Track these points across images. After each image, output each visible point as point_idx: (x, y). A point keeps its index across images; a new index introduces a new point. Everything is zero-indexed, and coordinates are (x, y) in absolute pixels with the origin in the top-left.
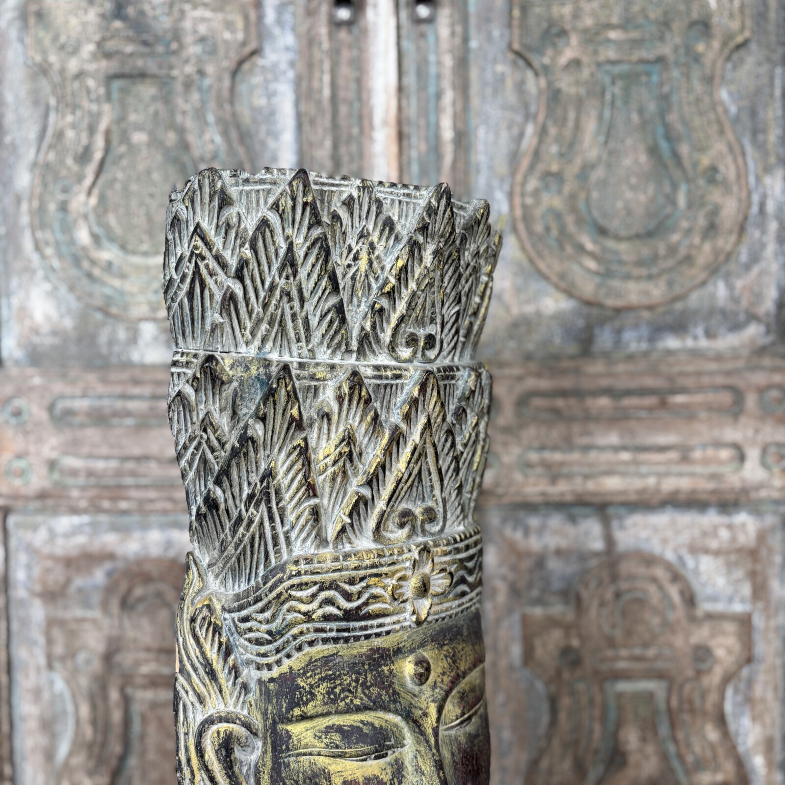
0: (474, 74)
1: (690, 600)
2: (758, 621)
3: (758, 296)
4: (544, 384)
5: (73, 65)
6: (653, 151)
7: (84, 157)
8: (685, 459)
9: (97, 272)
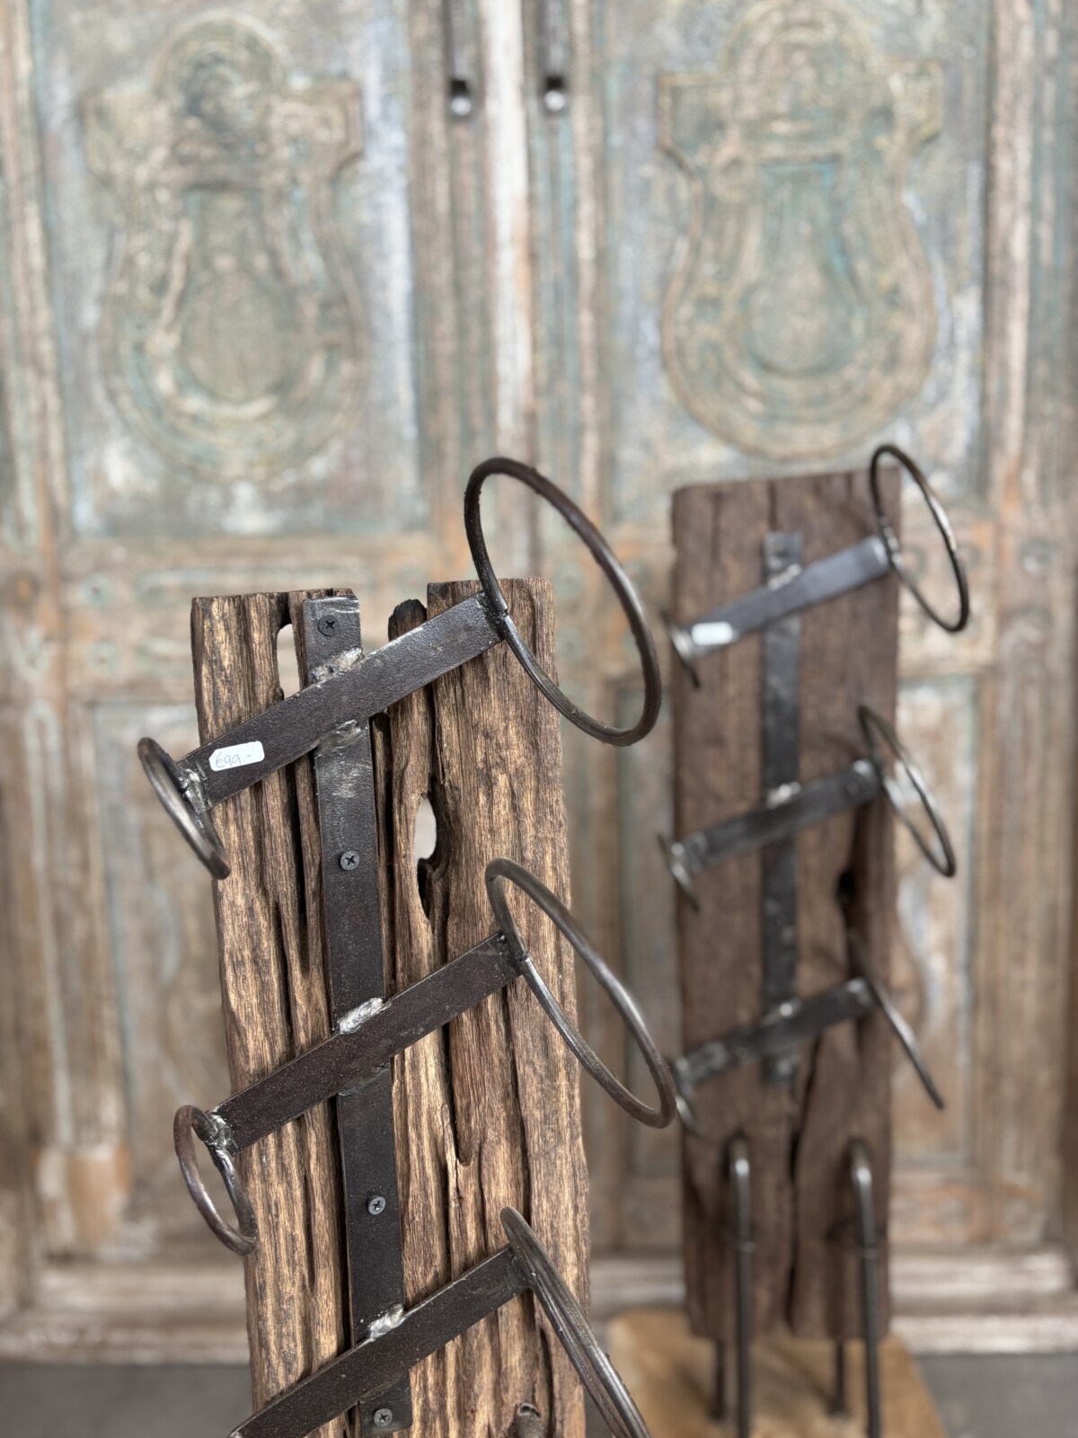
0: (616, 178)
3: (945, 441)
5: (142, 174)
7: (160, 287)
9: (182, 426)
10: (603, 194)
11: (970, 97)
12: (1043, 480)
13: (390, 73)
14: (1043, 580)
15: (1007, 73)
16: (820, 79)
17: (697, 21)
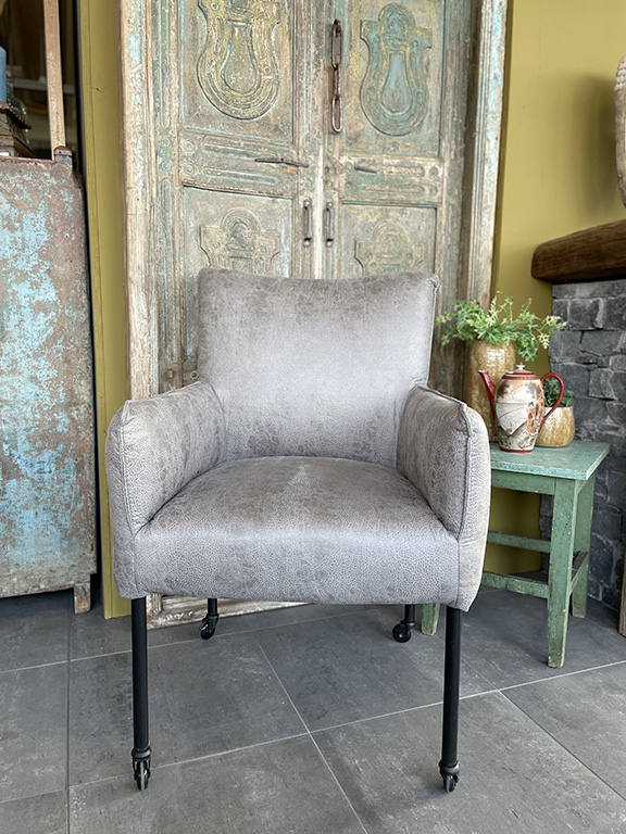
0: (343, 264)
5: (217, 252)
10: (339, 269)
11: (430, 252)
12: (445, 350)
13: (287, 232)
14: (445, 376)
15: (438, 247)
16: (395, 245)
17: (365, 226)
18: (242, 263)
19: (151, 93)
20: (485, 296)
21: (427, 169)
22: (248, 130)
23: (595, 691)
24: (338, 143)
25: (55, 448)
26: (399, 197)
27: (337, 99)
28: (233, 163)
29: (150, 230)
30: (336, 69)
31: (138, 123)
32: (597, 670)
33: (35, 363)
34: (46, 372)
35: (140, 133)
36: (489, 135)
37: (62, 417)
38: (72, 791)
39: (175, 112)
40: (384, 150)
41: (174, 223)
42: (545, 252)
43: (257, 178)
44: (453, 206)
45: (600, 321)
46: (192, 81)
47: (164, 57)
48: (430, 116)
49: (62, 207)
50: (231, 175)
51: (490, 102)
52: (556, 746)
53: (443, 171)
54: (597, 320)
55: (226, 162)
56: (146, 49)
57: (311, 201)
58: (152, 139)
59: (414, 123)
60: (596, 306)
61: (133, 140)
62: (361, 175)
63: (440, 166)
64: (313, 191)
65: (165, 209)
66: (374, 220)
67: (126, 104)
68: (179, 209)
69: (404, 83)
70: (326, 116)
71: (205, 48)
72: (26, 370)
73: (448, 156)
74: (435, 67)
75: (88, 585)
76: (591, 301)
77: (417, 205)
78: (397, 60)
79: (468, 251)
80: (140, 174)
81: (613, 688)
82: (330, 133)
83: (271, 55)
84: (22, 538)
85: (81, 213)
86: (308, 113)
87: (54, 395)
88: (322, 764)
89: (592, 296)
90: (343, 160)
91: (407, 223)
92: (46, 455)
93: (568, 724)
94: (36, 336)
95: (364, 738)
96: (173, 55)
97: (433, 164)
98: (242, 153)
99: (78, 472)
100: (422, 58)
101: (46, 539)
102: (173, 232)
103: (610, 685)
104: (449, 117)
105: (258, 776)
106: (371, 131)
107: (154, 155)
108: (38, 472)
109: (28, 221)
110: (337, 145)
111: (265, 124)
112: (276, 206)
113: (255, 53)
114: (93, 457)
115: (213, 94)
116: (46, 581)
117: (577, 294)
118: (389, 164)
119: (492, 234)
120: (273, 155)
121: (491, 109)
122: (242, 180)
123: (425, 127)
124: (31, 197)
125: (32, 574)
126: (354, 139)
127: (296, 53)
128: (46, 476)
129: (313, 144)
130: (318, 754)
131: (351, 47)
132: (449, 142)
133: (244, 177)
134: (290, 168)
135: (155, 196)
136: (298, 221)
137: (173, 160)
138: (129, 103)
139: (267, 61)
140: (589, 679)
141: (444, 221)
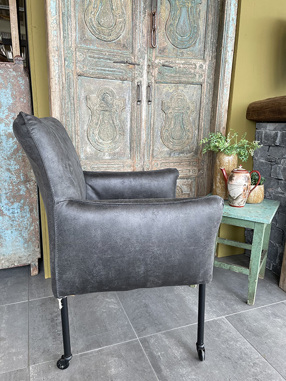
1: (182, 192)
2: (190, 194)
3: (193, 148)
4: (164, 161)
5: (95, 108)
6: (181, 127)
7: (97, 124)
8: (182, 172)
9: (99, 144)
10: (154, 115)
11: (198, 106)
13: (129, 97)
14: (203, 166)
15: (202, 104)
16: (181, 103)
17: (167, 94)
18: (107, 113)
19: (61, 30)
20: (224, 128)
21: (198, 65)
22: (110, 47)
23: (267, 317)
24: (155, 53)
25: (19, 202)
26: (184, 79)
27: (154, 31)
28: (103, 64)
29: (62, 99)
30: (154, 15)
31: (55, 46)
32: (269, 306)
33: (9, 162)
34: (14, 166)
35: (56, 50)
36: (228, 48)
37: (23, 187)
38: (31, 368)
39: (74, 38)
40: (177, 56)
41: (74, 94)
42: (253, 108)
43: (115, 71)
44: (210, 84)
45: (278, 142)
46: (82, 22)
47: (68, 10)
48: (200, 39)
49: (19, 86)
50: (101, 70)
51: (229, 32)
52: (249, 345)
53: (206, 66)
54: (277, 141)
55: (99, 63)
56: (59, 7)
57: (141, 82)
58: (62, 53)
59: (193, 42)
60: (276, 135)
61: (53, 54)
62: (166, 69)
63: (204, 64)
64: (141, 77)
65: (69, 87)
66: (172, 91)
67: (49, 36)
68: (76, 87)
69: (187, 22)
70: (149, 39)
71: (88, 5)
72: (4, 166)
73: (208, 59)
74: (203, 14)
75: (37, 263)
76: (274, 132)
77: (192, 83)
78: (184, 10)
79: (217, 106)
80: (57, 71)
81: (276, 316)
82: (150, 48)
83: (122, 8)
84: (6, 243)
85: (29, 89)
86: (139, 38)
87: (18, 177)
88: (143, 355)
89: (275, 130)
90: (157, 61)
91: (188, 92)
92: (16, 205)
93: (255, 334)
94: (8, 149)
95: (162, 341)
96: (72, 9)
97: (201, 63)
98: (107, 59)
99: (31, 213)
100: (197, 9)
101: (17, 243)
102: (73, 99)
103: (274, 314)
104: (209, 39)
105: (115, 360)
106: (171, 47)
107: (63, 62)
108: (12, 213)
109: (3, 94)
110: (154, 54)
111: (118, 44)
112: (124, 85)
113: (114, 7)
114: (38, 206)
115: (92, 29)
116: (17, 262)
117: (268, 128)
118: (179, 63)
119: (228, 99)
120: (122, 59)
121: (230, 36)
122: (107, 72)
123: (197, 44)
124: (4, 81)
125: (11, 259)
126: (162, 51)
127: (134, 7)
128: (16, 215)
129: (142, 53)
130: (141, 350)
131: (161, 4)
132: (209, 52)
133: (108, 71)
134: (131, 66)
135: (64, 82)
136: (134, 92)
137: (73, 63)
138: (51, 35)
139: (119, 11)
140: (264, 311)
141: (205, 91)
